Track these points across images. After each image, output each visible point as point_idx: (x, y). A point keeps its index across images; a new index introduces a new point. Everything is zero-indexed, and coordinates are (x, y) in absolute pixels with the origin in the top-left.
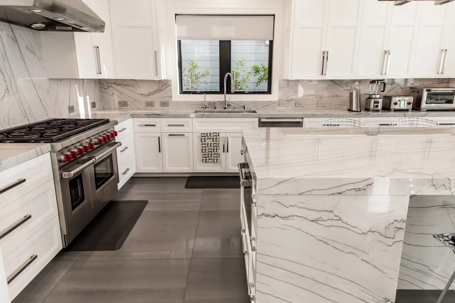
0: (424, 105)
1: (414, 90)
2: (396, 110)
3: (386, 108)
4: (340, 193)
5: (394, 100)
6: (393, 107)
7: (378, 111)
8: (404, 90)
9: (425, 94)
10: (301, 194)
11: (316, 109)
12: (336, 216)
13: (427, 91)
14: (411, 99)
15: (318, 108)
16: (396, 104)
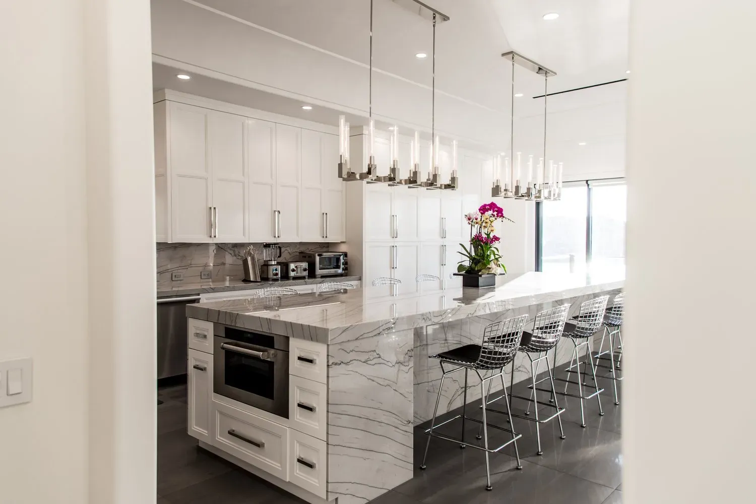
0: (319, 272)
1: (304, 255)
2: (295, 278)
3: (285, 276)
4: (379, 334)
5: (292, 266)
6: (292, 274)
7: (277, 280)
8: (292, 255)
9: (318, 258)
10: (357, 339)
11: (200, 283)
12: (377, 354)
13: (319, 255)
14: (305, 265)
15: (202, 280)
16: (293, 270)
